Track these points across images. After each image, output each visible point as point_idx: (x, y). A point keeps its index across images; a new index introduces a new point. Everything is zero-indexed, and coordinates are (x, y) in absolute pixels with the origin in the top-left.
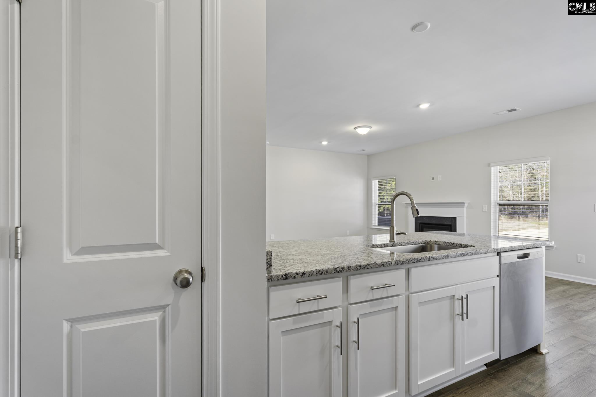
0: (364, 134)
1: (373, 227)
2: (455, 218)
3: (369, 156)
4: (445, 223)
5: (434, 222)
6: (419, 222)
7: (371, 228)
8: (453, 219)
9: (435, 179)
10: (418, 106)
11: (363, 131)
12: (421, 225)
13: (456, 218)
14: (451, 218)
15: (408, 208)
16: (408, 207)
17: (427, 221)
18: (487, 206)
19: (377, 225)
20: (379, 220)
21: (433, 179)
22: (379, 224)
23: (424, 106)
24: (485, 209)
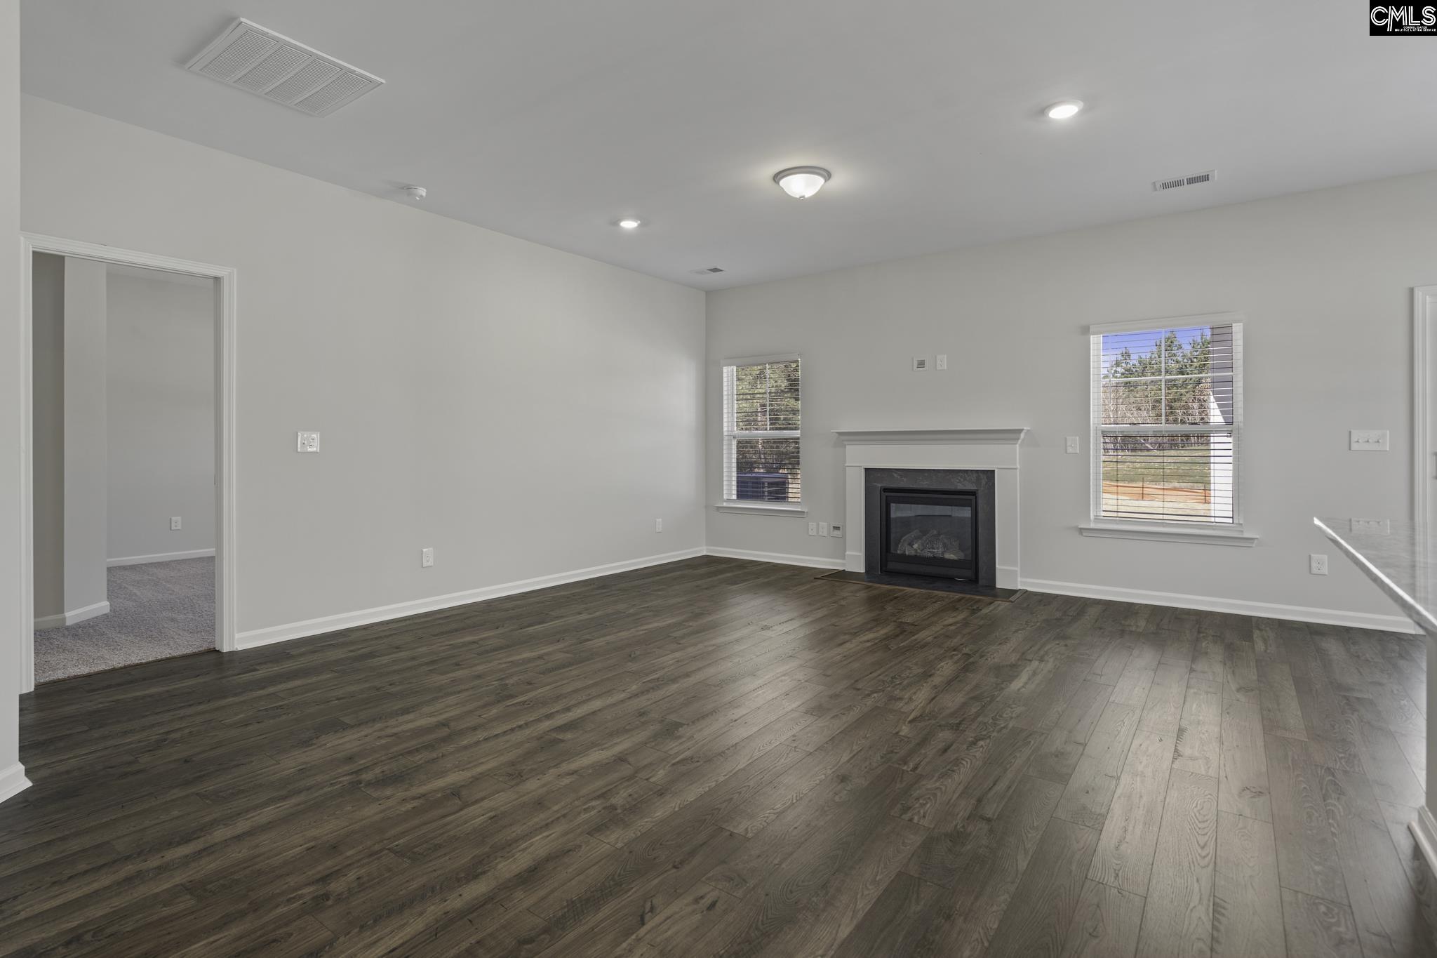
0: (806, 197)
1: (725, 504)
2: (990, 474)
3: (711, 294)
4: (960, 487)
5: (925, 484)
6: (880, 485)
7: (718, 508)
8: (981, 475)
9: (927, 364)
10: (1043, 111)
11: (801, 186)
12: (884, 495)
13: (994, 471)
14: (977, 471)
15: (845, 446)
16: (846, 443)
17: (905, 483)
18: (1078, 438)
19: (734, 497)
20: (740, 483)
21: (921, 364)
22: (741, 495)
23: (1064, 113)
24: (1074, 445)
